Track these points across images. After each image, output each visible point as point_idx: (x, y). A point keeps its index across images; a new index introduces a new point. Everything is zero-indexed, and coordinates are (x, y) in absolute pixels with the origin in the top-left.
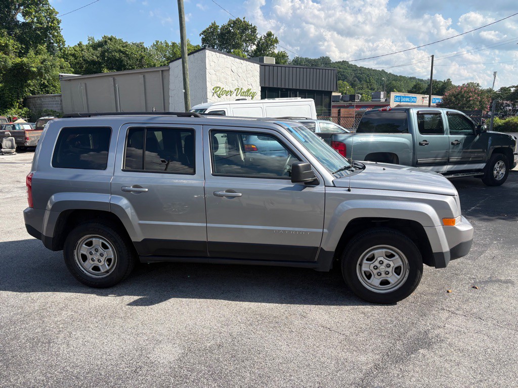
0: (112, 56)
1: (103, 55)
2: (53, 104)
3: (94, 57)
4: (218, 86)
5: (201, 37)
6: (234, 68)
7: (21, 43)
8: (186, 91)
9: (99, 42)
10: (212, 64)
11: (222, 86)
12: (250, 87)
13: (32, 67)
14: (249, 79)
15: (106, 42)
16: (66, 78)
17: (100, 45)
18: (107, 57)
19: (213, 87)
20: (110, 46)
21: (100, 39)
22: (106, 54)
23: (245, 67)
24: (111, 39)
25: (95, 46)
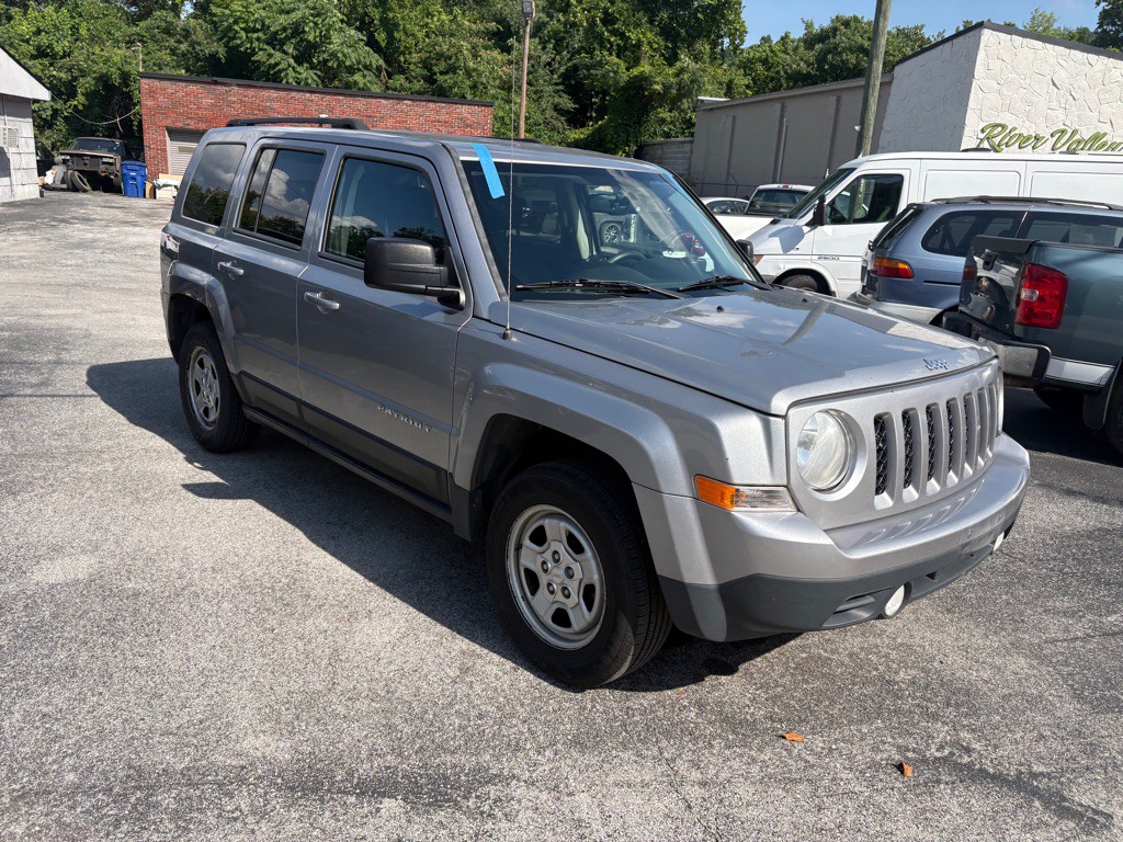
0: (842, 61)
1: (821, 59)
2: (676, 158)
3: (802, 64)
4: (998, 122)
5: (1100, 9)
6: (1061, 76)
7: (666, 40)
8: (862, 128)
9: (822, 30)
10: (996, 65)
11: (1009, 121)
12: (1106, 128)
13: (655, 82)
14: (1105, 108)
15: (835, 30)
16: (709, 104)
17: (823, 37)
18: (831, 65)
19: (982, 125)
20: (841, 40)
21: (826, 24)
22: (830, 57)
23: (1099, 75)
24: (846, 24)
25: (811, 41)
